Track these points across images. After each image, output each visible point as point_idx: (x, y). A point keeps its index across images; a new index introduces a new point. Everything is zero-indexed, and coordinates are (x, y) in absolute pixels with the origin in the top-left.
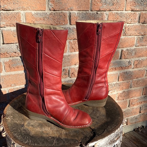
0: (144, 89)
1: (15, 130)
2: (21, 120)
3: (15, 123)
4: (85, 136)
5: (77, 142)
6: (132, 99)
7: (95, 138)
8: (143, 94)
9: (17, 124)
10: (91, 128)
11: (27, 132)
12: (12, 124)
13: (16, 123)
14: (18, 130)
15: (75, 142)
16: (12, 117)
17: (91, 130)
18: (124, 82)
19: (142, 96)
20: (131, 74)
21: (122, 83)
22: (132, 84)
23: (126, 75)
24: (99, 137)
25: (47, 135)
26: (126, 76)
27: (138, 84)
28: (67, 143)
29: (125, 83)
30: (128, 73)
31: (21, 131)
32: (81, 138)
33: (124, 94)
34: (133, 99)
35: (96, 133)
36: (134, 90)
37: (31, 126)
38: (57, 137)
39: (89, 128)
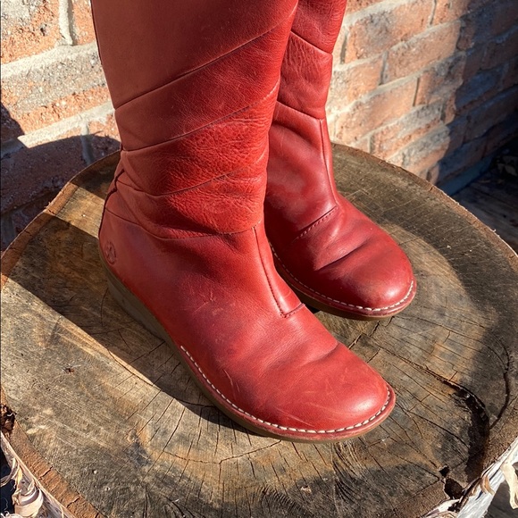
0: (422, 80)
1: (114, 492)
2: (107, 421)
3: (93, 451)
4: (443, 432)
5: (427, 475)
6: (380, 129)
7: (494, 435)
8: (417, 102)
9: (106, 454)
10: (446, 383)
11: (182, 491)
12: (76, 460)
13: (97, 446)
14: (132, 489)
15: (418, 478)
16: (49, 411)
17: (451, 391)
18: (361, 62)
19: (413, 110)
20: (387, 25)
21: (356, 68)
22: (386, 68)
23: (370, 32)
24: (507, 422)
25: (285, 478)
26: (369, 37)
27: (404, 63)
28: (391, 494)
29: (363, 66)
30: (375, 22)
31: (149, 493)
32: (436, 450)
33: (358, 117)
34: (383, 128)
35: (484, 405)
36: (389, 90)
37: (178, 441)
38: (331, 471)
39: (438, 384)
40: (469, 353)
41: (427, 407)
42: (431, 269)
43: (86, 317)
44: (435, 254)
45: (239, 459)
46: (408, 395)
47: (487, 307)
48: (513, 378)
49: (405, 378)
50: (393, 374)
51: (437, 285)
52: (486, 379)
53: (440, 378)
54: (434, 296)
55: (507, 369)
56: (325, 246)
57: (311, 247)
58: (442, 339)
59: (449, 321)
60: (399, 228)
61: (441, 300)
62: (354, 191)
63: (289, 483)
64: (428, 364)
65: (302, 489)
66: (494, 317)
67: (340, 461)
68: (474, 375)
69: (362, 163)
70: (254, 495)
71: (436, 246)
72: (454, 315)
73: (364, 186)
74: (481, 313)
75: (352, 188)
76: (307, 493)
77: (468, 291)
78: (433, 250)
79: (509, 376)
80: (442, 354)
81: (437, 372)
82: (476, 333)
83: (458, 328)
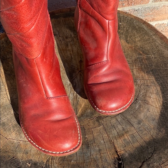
38: (44, 162)
39: (113, 150)
40: (136, 145)
41: (101, 157)
42: (152, 102)
43: (8, 66)
44: (159, 96)
45: (16, 141)
46: (98, 149)
47: (162, 129)
48: (146, 165)
49: (102, 141)
50: (99, 138)
51: (148, 110)
52: (134, 159)
53: (115, 149)
54: (143, 114)
55: (147, 160)
56: (94, 75)
57: (89, 74)
58: (130, 133)
59: (140, 127)
60: (154, 78)
61: (144, 117)
62: (148, 55)
63: (25, 159)
64: (115, 141)
65: (28, 163)
66: (161, 135)
67: (50, 160)
68: (131, 155)
69: (162, 43)
70: (9, 156)
71: (163, 93)
72: (144, 126)
73: (154, 54)
74: (157, 130)
75: (148, 53)
76: (28, 166)
77: (160, 118)
78: (160, 94)
79: (145, 163)
80: (125, 140)
81: (116, 146)
82: (147, 138)
83: (140, 132)
